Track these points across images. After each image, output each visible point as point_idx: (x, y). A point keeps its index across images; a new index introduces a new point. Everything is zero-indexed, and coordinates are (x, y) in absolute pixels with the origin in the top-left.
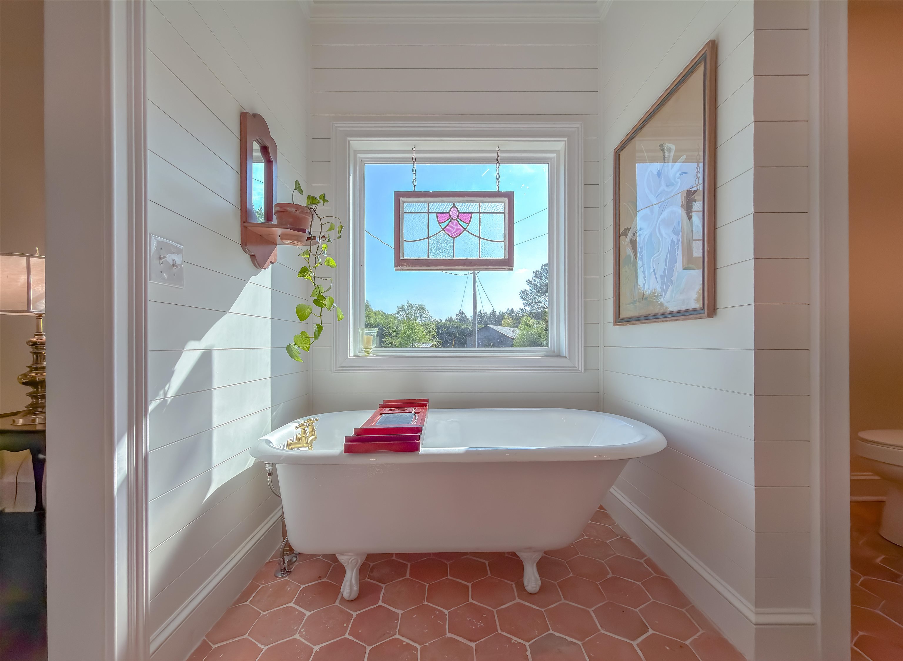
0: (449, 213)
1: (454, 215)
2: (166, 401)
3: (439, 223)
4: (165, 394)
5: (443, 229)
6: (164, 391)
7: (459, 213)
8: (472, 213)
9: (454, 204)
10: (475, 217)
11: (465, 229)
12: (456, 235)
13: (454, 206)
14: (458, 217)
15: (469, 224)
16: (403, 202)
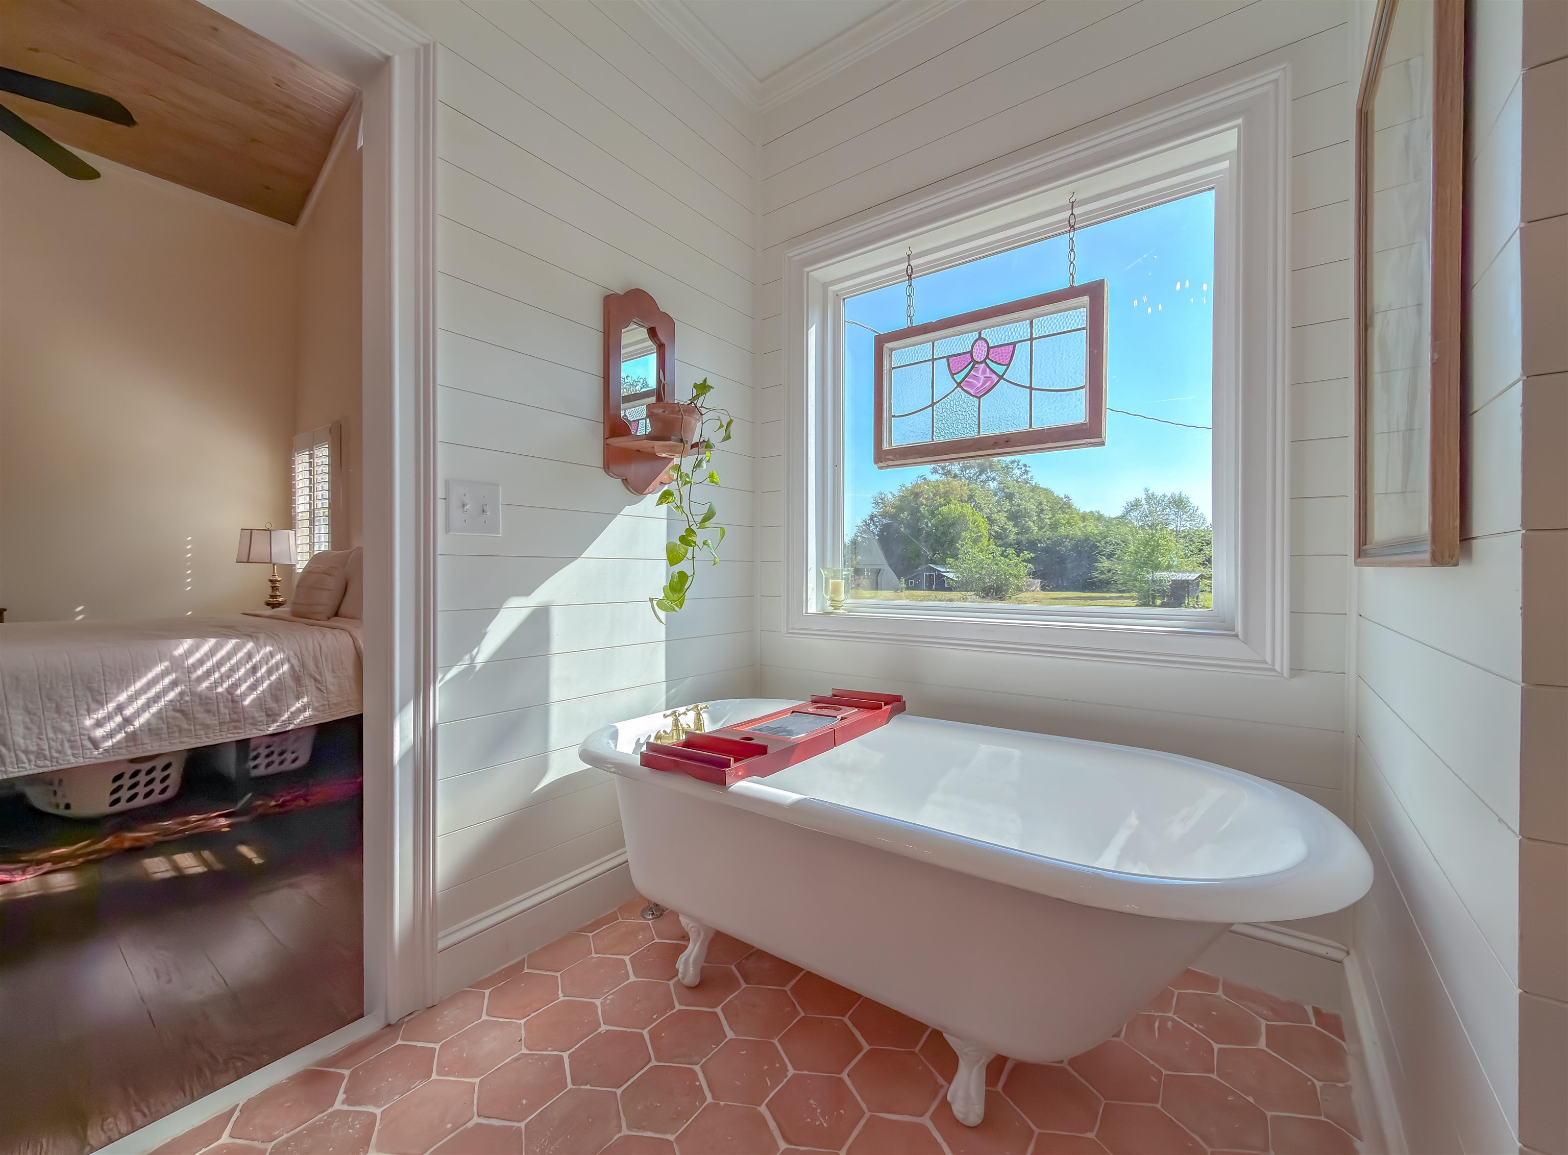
0: (971, 352)
1: (979, 355)
2: (475, 667)
3: (953, 375)
4: (473, 659)
5: (959, 385)
6: (471, 656)
7: (989, 348)
8: (1014, 344)
9: (980, 333)
10: (1022, 351)
11: (1001, 377)
12: (983, 391)
13: (980, 338)
14: (987, 357)
15: (1008, 365)
16: (892, 350)
